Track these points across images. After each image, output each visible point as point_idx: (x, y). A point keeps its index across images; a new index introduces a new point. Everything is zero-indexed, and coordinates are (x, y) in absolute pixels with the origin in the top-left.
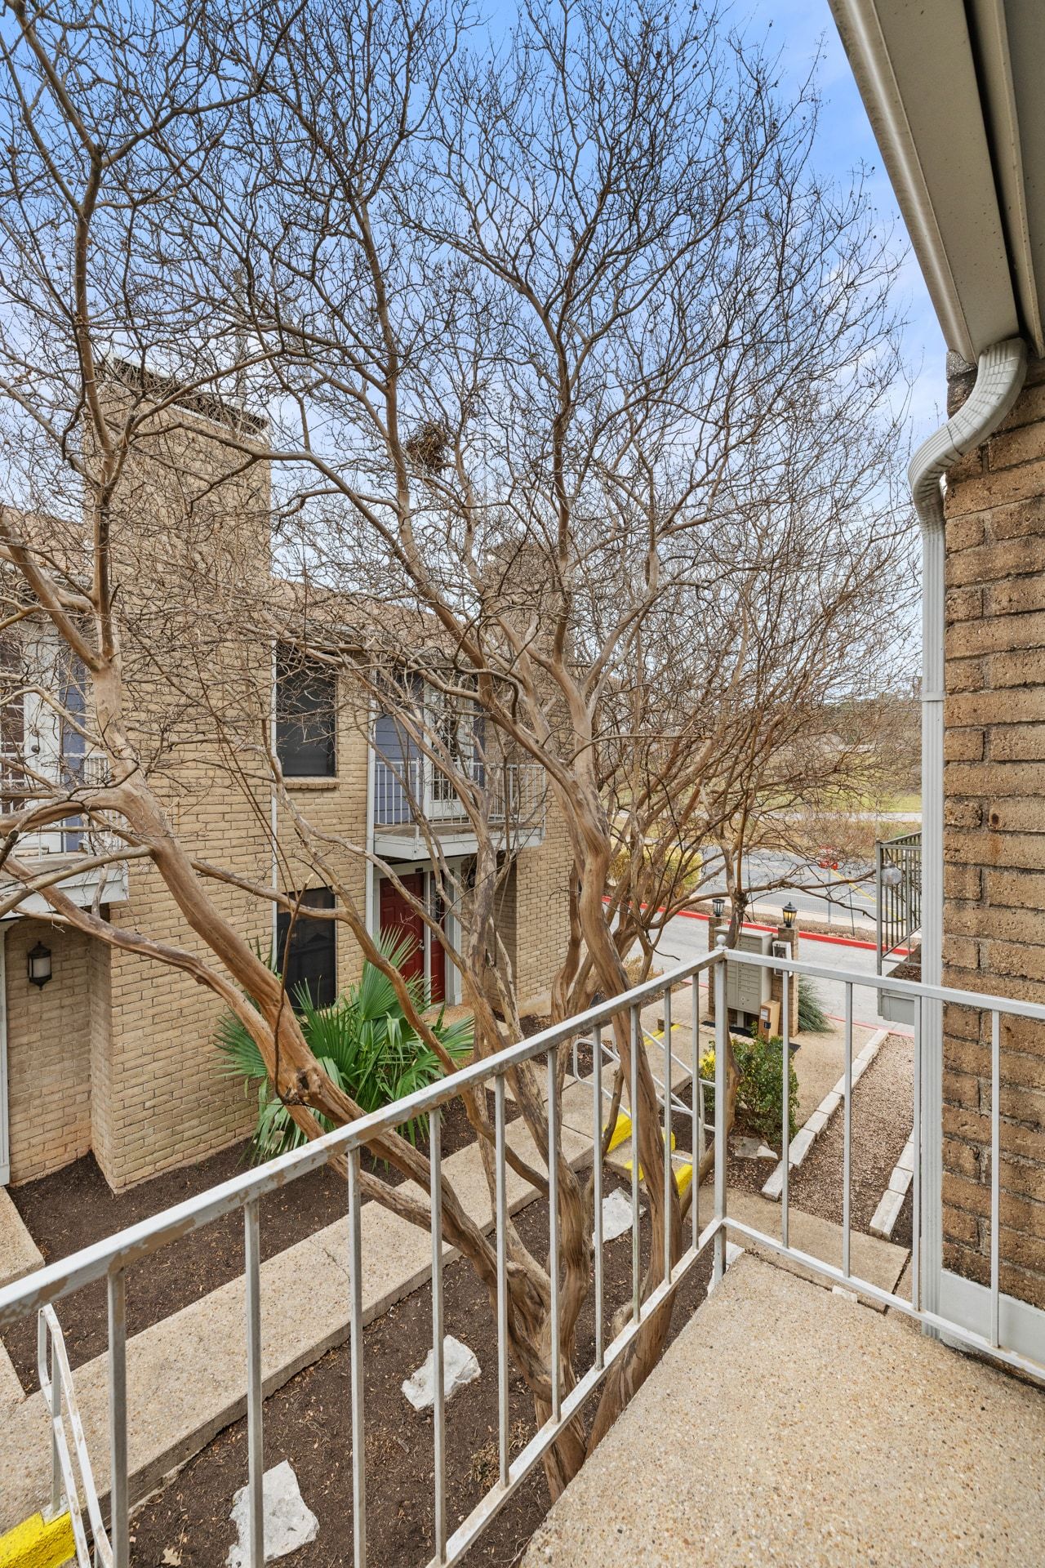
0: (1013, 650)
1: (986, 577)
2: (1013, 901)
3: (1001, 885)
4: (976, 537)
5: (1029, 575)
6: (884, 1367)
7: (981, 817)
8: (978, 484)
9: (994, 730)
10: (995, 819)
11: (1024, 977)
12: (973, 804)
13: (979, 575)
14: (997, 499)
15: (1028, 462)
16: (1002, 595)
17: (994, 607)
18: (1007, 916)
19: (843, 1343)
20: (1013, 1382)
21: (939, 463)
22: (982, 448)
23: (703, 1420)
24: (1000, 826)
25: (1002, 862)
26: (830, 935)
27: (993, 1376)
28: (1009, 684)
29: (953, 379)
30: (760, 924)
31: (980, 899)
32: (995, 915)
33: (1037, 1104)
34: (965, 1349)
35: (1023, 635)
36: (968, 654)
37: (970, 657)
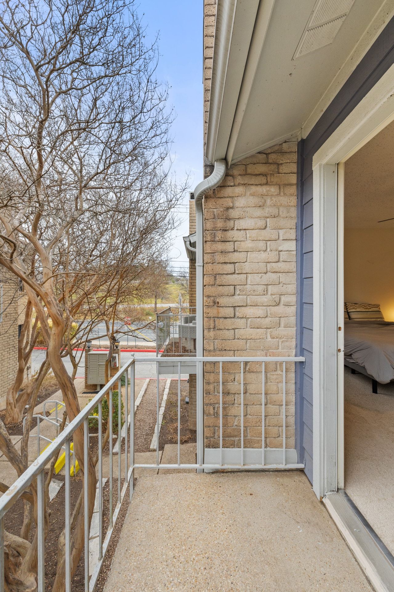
0: (222, 252)
1: (215, 229)
2: (223, 328)
3: (220, 323)
4: (212, 216)
5: (226, 230)
6: (193, 490)
7: (214, 302)
8: (213, 200)
9: (217, 276)
10: (218, 303)
11: (225, 350)
12: (212, 298)
13: (213, 228)
14: (218, 206)
15: (225, 197)
16: (219, 235)
17: (217, 239)
18: (221, 332)
19: (180, 489)
20: (225, 474)
21: (202, 192)
22: (214, 190)
23: (142, 551)
24: (219, 305)
25: (220, 316)
26: (128, 349)
27: (220, 475)
28: (221, 262)
29: (206, 166)
30: (102, 349)
31: (214, 328)
32: (218, 332)
33: (229, 387)
34: (212, 471)
35: (224, 248)
36: (211, 252)
37: (211, 253)
